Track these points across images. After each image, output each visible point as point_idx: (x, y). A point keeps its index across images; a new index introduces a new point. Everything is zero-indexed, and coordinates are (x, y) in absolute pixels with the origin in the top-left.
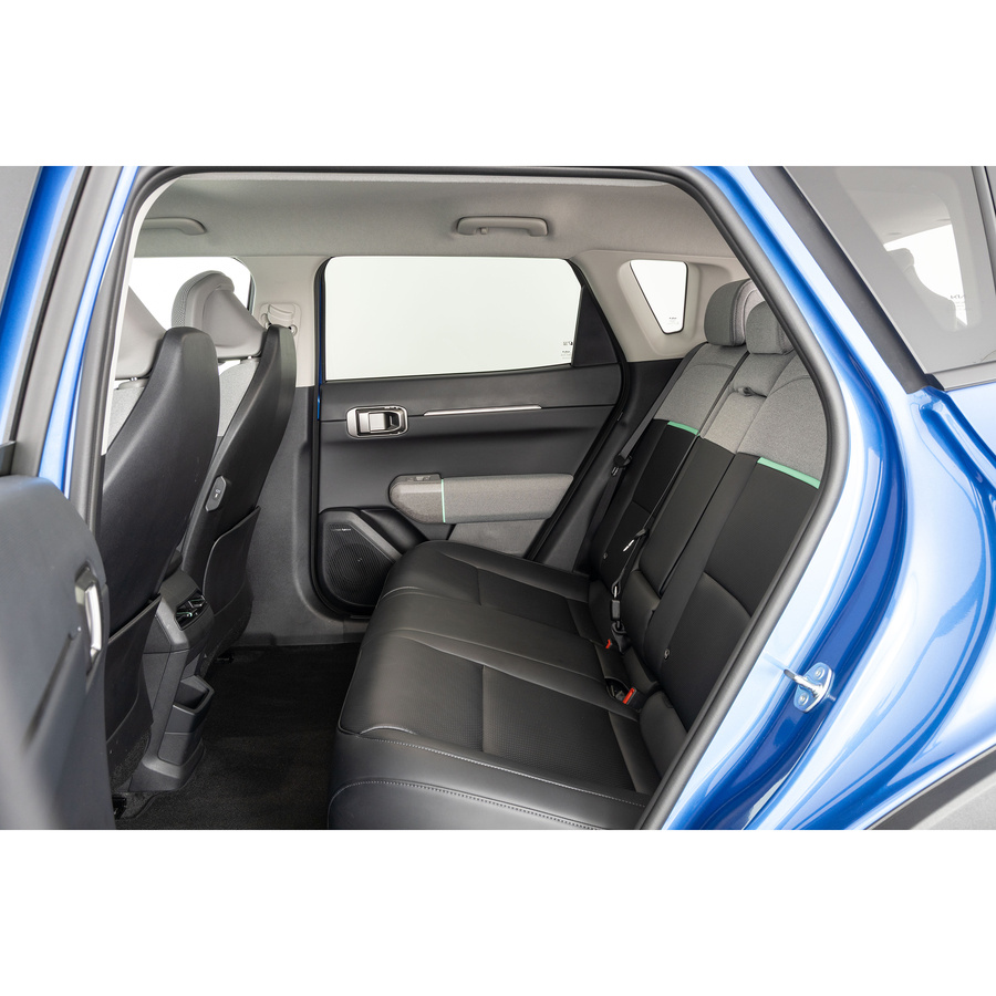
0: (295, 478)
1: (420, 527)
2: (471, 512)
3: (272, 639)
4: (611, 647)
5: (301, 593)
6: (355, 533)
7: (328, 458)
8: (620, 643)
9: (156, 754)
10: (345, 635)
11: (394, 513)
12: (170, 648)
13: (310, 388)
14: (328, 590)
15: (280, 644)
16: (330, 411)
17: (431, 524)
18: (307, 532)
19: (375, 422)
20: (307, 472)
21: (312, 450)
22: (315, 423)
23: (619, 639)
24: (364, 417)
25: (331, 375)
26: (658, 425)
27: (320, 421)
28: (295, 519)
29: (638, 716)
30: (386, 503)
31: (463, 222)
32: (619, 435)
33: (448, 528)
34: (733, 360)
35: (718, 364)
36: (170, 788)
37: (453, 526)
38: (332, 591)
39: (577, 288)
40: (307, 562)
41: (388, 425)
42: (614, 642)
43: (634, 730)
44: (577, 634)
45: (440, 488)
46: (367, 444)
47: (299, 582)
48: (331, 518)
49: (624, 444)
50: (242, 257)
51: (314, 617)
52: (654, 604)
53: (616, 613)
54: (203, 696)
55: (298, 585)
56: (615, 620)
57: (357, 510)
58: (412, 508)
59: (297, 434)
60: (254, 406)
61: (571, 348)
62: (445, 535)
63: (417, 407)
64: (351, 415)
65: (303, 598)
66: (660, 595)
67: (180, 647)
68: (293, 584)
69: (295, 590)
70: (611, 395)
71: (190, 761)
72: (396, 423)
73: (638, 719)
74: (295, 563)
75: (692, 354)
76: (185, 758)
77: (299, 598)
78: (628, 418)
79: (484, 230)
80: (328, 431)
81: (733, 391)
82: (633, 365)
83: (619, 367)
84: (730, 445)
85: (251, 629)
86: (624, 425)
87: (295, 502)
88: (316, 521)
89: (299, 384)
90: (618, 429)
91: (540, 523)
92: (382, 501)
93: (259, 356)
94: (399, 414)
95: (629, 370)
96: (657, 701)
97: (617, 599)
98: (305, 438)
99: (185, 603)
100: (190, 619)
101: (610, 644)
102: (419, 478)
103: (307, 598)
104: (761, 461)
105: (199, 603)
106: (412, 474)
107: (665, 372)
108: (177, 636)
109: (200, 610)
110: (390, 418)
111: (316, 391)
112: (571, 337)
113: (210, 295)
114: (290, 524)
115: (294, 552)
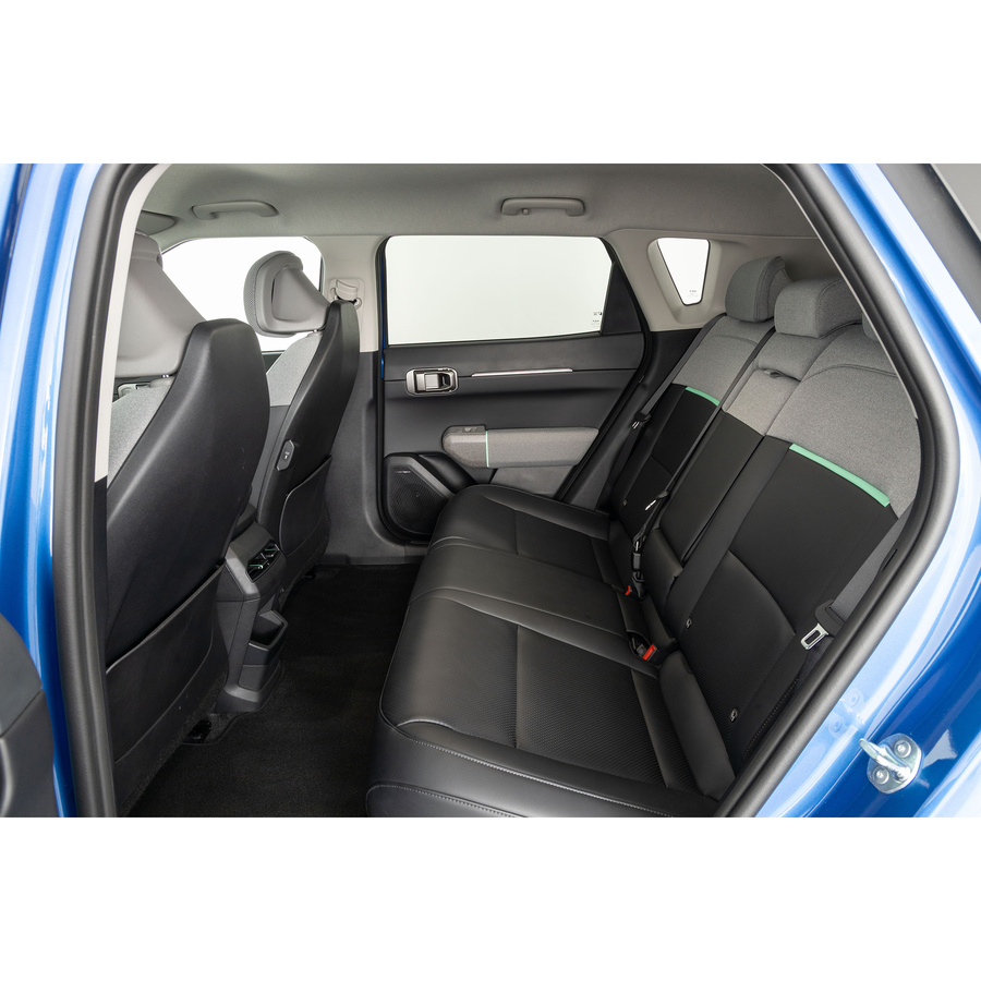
0: (363, 430)
1: (467, 470)
2: (510, 459)
3: (347, 559)
4: (631, 595)
5: (370, 523)
6: (414, 474)
7: (391, 412)
8: (639, 590)
9: (237, 683)
10: (406, 557)
11: (445, 457)
12: (244, 598)
13: (374, 353)
14: (392, 521)
15: (354, 563)
16: (391, 372)
17: (477, 468)
18: (374, 473)
19: (430, 382)
20: (374, 423)
21: (378, 404)
22: (379, 381)
23: (638, 586)
24: (421, 377)
25: (391, 341)
26: (675, 389)
27: (383, 380)
28: (364, 463)
29: (658, 673)
30: (440, 450)
31: (506, 203)
32: (641, 396)
33: (491, 472)
34: (756, 336)
35: (738, 338)
36: (250, 710)
37: (495, 470)
38: (396, 522)
39: (608, 263)
40: (375, 498)
41: (441, 384)
42: (634, 588)
43: (655, 688)
44: (601, 580)
45: (485, 439)
46: (423, 400)
47: (369, 515)
48: (394, 461)
49: (645, 402)
50: (310, 237)
51: (381, 542)
52: (677, 570)
53: (637, 565)
54: (279, 628)
55: (368, 516)
56: (635, 570)
57: (416, 456)
58: (461, 455)
59: (364, 391)
60: (318, 374)
61: (600, 318)
62: (489, 477)
63: (466, 368)
64: (410, 375)
65: (372, 527)
66: (683, 564)
67: (252, 597)
68: (364, 516)
69: (365, 520)
70: (633, 359)
71: (266, 687)
72: (448, 382)
73: (658, 676)
74: (365, 498)
75: (710, 325)
76: (262, 685)
77: (368, 527)
78: (648, 381)
79: (525, 211)
80: (391, 389)
81: (758, 368)
82: (655, 334)
83: (642, 336)
84: (759, 425)
85: (331, 550)
86: (645, 387)
87: (364, 448)
88: (381, 462)
89: (363, 349)
90: (639, 390)
91: (569, 469)
92: (436, 448)
93: (323, 330)
94: (451, 375)
95: (652, 339)
96: (676, 662)
97: (638, 552)
98: (371, 396)
99: (258, 554)
100: (261, 570)
101: (630, 590)
102: (467, 429)
103: (375, 526)
104: (793, 448)
105: (271, 553)
106: (461, 426)
107: (684, 341)
108: (249, 587)
109: (271, 560)
110: (443, 378)
111: (380, 355)
112: (601, 309)
113: (279, 273)
114: (359, 467)
115: (364, 489)
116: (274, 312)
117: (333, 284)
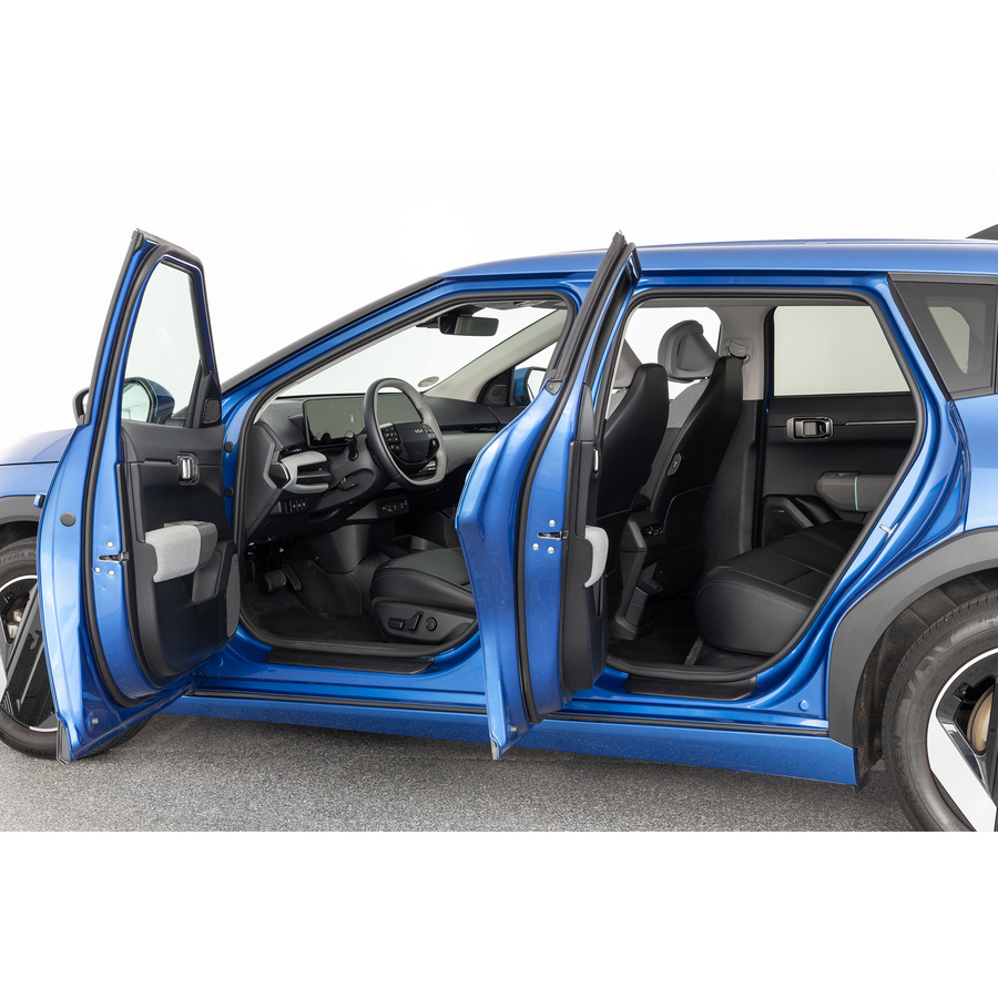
0: (745, 470)
1: (838, 513)
6: (788, 514)
7: (771, 455)
9: (623, 617)
11: (819, 501)
12: (635, 550)
13: (758, 401)
16: (773, 420)
17: (847, 511)
18: (751, 511)
19: (810, 429)
20: (755, 465)
21: (759, 447)
22: (763, 428)
24: (800, 424)
25: (777, 393)
27: (766, 427)
28: (742, 501)
30: (813, 493)
33: (862, 516)
36: (631, 639)
37: (865, 514)
40: (750, 535)
41: (818, 431)
45: (854, 483)
46: (801, 445)
48: (771, 502)
57: (792, 498)
58: (833, 498)
59: (747, 432)
63: (841, 418)
64: (790, 422)
67: (642, 550)
72: (824, 430)
74: (741, 533)
80: (772, 435)
87: (744, 488)
88: (759, 501)
89: (747, 397)
92: (810, 491)
93: (711, 377)
94: (827, 424)
98: (754, 437)
99: (648, 526)
100: (650, 535)
102: (840, 474)
105: (658, 531)
106: (834, 471)
108: (641, 543)
109: (658, 535)
110: (820, 424)
111: (764, 404)
113: (685, 337)
114: (738, 503)
115: (741, 526)
116: (678, 365)
117: (728, 344)
